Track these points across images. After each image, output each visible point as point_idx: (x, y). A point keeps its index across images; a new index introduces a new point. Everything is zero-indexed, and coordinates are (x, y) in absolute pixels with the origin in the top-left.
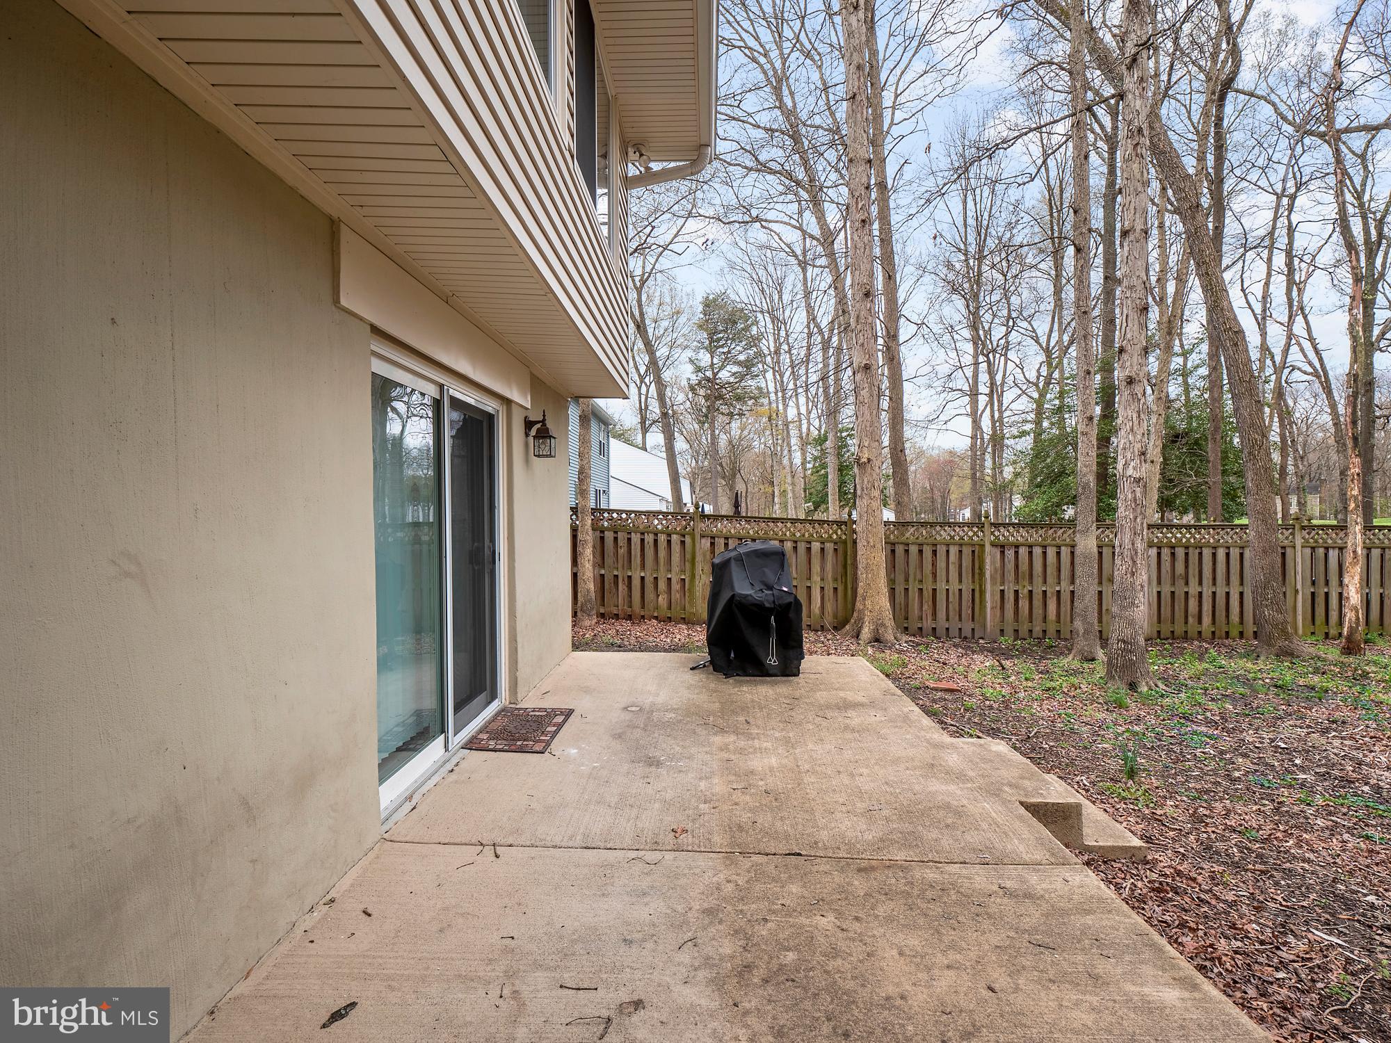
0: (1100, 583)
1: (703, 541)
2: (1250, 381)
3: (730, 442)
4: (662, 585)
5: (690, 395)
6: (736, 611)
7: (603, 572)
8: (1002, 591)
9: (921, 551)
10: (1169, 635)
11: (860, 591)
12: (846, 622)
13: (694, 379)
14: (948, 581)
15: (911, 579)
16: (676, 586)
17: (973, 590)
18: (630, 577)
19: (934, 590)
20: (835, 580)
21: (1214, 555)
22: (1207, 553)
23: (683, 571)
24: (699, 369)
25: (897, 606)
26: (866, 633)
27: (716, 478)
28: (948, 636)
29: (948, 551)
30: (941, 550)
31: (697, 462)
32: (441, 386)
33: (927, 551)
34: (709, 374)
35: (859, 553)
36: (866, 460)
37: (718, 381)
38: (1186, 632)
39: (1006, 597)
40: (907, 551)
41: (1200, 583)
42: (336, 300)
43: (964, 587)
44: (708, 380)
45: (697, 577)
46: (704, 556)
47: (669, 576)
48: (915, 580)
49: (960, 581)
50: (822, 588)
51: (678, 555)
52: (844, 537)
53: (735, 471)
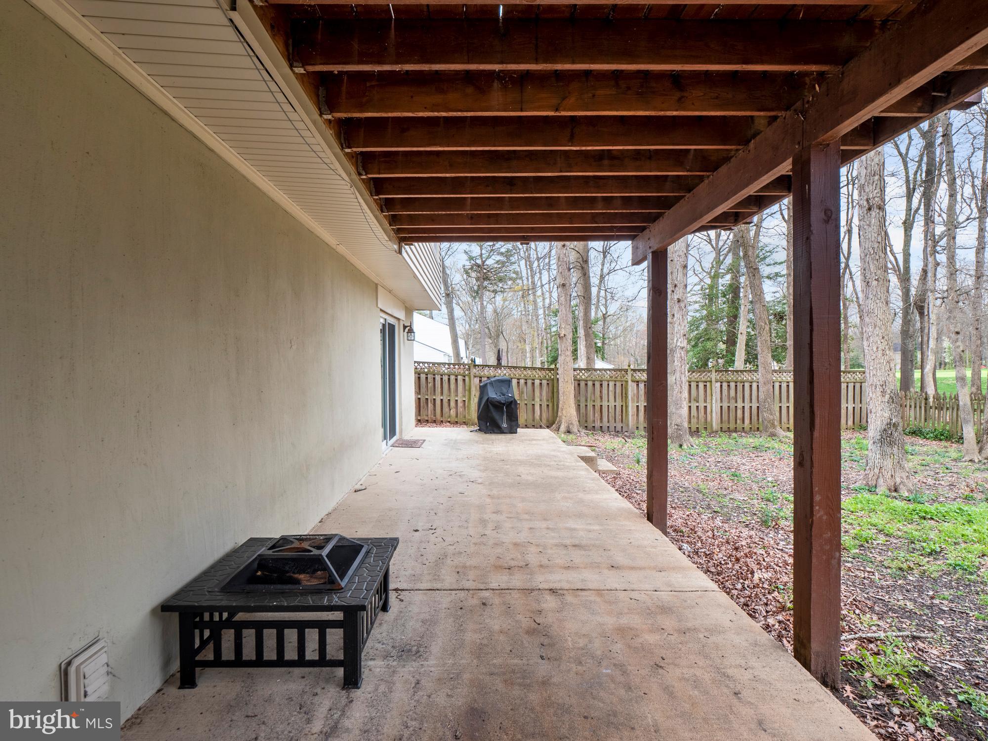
0: (690, 402)
1: (475, 379)
2: (760, 295)
3: (495, 311)
4: (453, 404)
5: (465, 276)
6: (490, 405)
7: (419, 397)
8: (638, 406)
9: (594, 385)
10: (727, 429)
11: (560, 406)
12: (553, 423)
13: (468, 264)
14: (608, 401)
15: (589, 400)
16: (460, 404)
17: (622, 406)
18: (434, 399)
19: (601, 406)
20: (548, 401)
21: (751, 386)
22: (747, 385)
23: (464, 396)
24: (471, 258)
25: (581, 415)
26: (563, 428)
27: (485, 338)
28: (608, 430)
29: (608, 384)
30: (605, 384)
31: (470, 326)
32: (385, 319)
33: (597, 384)
34: (479, 262)
35: (560, 385)
36: (563, 335)
37: (485, 267)
38: (736, 428)
39: (640, 409)
40: (586, 384)
41: (744, 402)
42: (377, 306)
43: (617, 404)
44: (478, 266)
45: (472, 399)
46: (476, 387)
47: (456, 399)
48: (591, 400)
49: (615, 401)
50: (541, 405)
51: (461, 387)
52: (552, 377)
53: (499, 333)
